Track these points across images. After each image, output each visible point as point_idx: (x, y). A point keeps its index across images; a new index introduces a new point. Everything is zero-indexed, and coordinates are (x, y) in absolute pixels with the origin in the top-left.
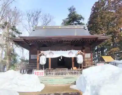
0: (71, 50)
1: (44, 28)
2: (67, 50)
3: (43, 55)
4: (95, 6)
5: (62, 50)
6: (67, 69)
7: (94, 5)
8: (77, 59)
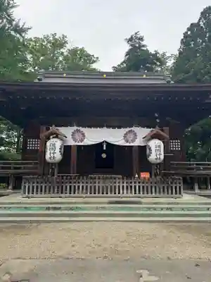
0: (131, 126)
1: (65, 75)
2: (119, 127)
3: (57, 137)
4: (189, 33)
5: (108, 127)
6: (121, 176)
7: (189, 29)
8: (148, 151)
